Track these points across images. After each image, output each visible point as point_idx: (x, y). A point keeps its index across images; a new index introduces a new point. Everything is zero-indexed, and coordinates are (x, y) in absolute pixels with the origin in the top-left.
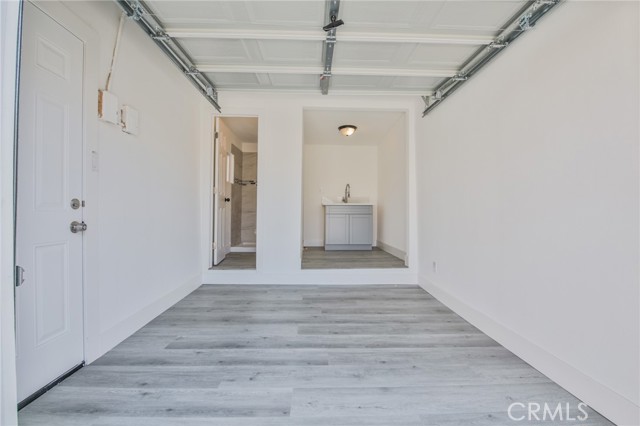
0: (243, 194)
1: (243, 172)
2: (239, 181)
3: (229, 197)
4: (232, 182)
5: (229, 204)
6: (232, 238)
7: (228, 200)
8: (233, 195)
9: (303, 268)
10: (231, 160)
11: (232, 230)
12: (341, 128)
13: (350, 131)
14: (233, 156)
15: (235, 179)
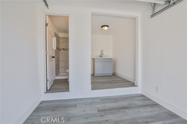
0: (60, 54)
1: (60, 45)
2: (58, 49)
3: (54, 55)
4: (55, 49)
5: (54, 59)
6: (56, 73)
7: (54, 57)
8: (56, 55)
9: (92, 89)
10: (54, 39)
11: (56, 69)
12: (102, 27)
13: (106, 28)
14: (55, 38)
15: (57, 48)
